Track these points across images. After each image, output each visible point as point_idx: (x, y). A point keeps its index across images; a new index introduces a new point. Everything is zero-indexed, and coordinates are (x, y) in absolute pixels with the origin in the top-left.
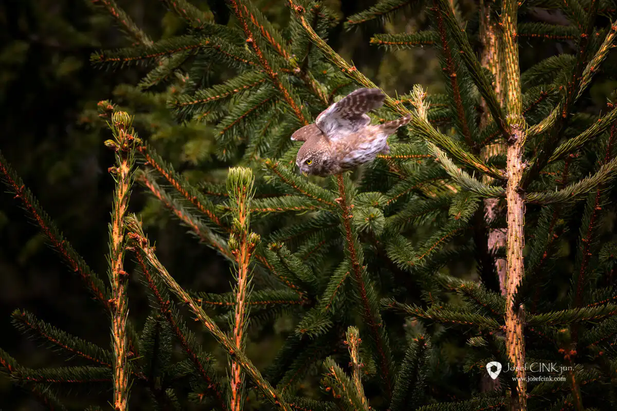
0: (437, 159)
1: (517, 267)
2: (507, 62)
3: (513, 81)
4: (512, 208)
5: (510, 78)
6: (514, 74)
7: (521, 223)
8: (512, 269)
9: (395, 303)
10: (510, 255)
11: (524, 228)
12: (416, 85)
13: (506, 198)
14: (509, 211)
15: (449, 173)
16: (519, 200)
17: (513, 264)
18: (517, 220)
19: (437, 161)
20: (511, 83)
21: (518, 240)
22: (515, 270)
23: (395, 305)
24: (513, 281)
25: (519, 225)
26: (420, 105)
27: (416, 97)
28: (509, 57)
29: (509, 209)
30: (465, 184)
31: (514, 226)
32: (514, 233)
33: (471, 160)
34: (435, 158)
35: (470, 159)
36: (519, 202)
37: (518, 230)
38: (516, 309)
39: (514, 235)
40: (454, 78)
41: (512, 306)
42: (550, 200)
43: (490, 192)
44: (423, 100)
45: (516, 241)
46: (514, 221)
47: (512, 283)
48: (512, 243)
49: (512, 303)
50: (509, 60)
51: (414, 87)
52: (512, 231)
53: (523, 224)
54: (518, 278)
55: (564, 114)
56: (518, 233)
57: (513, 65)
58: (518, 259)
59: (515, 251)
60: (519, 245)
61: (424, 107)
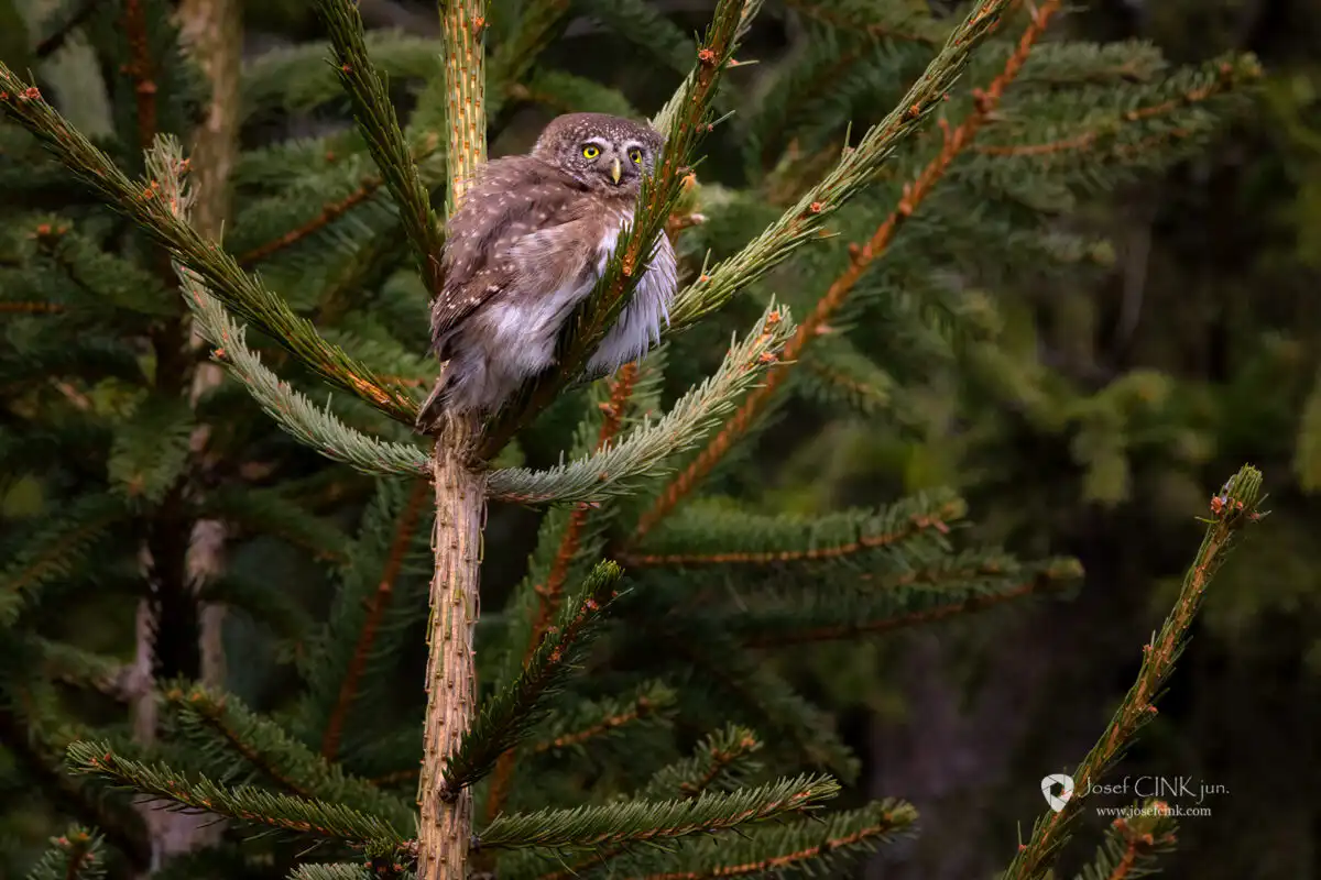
0: (219, 352)
1: (458, 679)
2: (451, 98)
3: (466, 152)
4: (450, 510)
5: (459, 145)
6: (472, 133)
7: (473, 555)
8: (443, 682)
9: (111, 760)
10: (439, 644)
11: (482, 568)
12: (163, 135)
13: (434, 479)
14: (440, 517)
15: (256, 393)
16: (472, 489)
17: (446, 670)
18: (462, 545)
19: (221, 357)
20: (462, 157)
21: (463, 604)
22: (450, 687)
23: (112, 764)
24: (444, 717)
25: (468, 561)
26: (173, 194)
27: (162, 169)
28: (459, 84)
29: (440, 512)
30: (305, 427)
31: (453, 563)
32: (453, 580)
33: (344, 369)
34: (215, 348)
35: (340, 366)
36: (470, 496)
37: (465, 575)
38: (449, 796)
39: (452, 588)
40: (146, 96)
41: (438, 787)
42: (546, 492)
43: (380, 458)
44: (180, 181)
45: (457, 604)
46: (454, 547)
47: (441, 723)
48: (445, 609)
49: (441, 778)
50: (457, 91)
51: (156, 140)
52: (448, 577)
53: (479, 559)
54: (460, 709)
55: (628, 264)
56: (464, 583)
57: (468, 108)
58: (460, 655)
59: (454, 633)
60: (467, 616)
61: (183, 199)
